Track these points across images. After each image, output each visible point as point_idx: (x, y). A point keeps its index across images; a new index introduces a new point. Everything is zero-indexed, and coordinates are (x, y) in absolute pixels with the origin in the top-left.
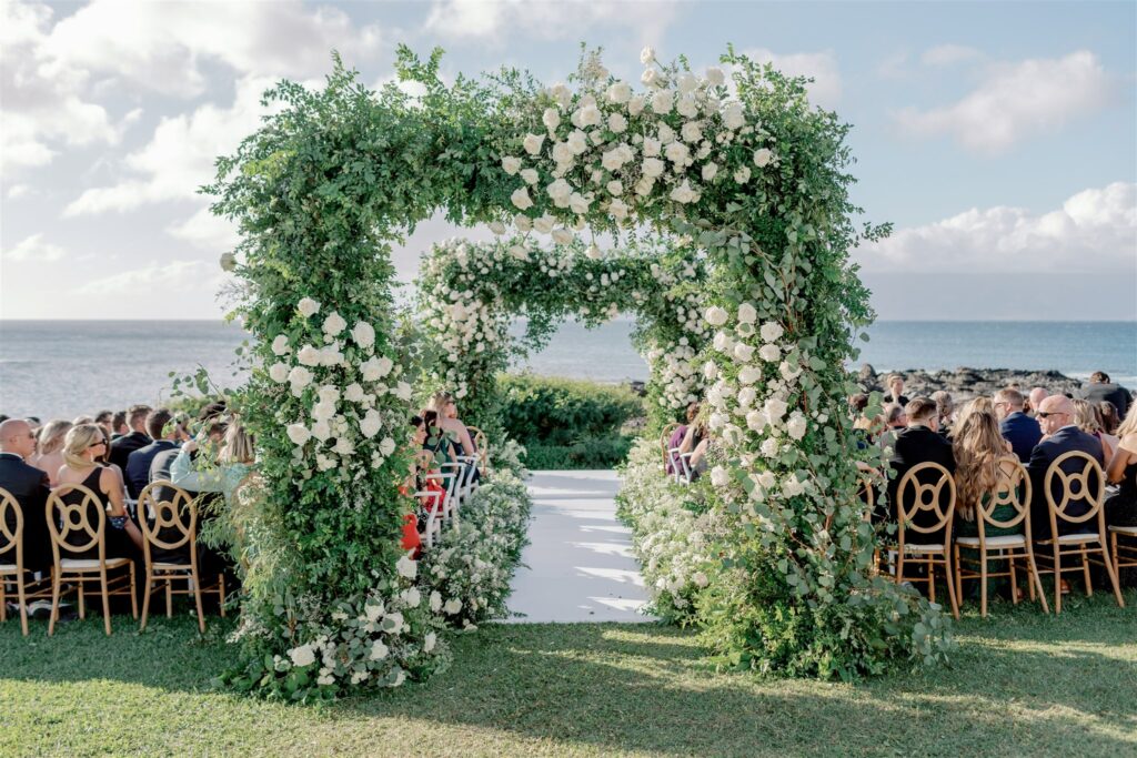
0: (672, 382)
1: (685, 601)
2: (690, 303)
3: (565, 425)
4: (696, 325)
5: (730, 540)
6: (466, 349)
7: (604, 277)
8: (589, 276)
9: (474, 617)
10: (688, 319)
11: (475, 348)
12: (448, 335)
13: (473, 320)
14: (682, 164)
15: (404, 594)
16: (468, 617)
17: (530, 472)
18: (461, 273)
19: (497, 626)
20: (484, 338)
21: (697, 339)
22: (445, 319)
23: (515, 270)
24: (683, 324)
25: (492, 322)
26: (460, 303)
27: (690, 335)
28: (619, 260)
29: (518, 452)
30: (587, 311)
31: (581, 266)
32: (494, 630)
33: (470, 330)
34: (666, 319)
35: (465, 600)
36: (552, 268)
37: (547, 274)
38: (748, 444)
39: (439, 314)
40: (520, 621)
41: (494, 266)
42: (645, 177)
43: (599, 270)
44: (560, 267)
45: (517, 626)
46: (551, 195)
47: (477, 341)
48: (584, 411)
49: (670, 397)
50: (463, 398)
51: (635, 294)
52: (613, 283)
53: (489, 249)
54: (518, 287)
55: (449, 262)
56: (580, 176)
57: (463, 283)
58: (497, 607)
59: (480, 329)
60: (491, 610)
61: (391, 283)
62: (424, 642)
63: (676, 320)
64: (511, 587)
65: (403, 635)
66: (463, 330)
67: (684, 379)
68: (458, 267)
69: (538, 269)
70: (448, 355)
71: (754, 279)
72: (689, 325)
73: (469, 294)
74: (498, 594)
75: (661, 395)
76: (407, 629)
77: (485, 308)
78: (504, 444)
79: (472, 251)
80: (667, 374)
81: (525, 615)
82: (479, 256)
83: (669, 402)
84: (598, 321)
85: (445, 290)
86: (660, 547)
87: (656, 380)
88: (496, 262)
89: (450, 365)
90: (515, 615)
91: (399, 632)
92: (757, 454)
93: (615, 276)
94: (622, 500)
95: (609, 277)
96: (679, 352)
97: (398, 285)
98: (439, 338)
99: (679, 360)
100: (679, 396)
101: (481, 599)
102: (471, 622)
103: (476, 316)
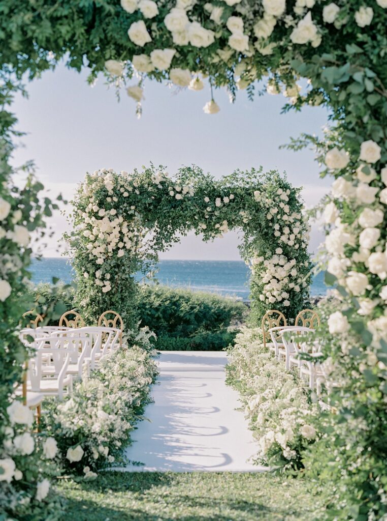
0: (269, 282)
1: (294, 453)
2: (284, 222)
3: (188, 322)
4: (289, 239)
5: (347, 390)
6: (110, 255)
7: (218, 201)
8: (207, 199)
9: (94, 465)
10: (282, 234)
11: (117, 254)
12: (96, 244)
13: (116, 232)
14: (303, 5)
15: (17, 440)
16: (88, 464)
17: (158, 351)
18: (107, 196)
19: (116, 473)
20: (124, 247)
21: (289, 249)
22: (94, 230)
23: (149, 195)
24: (279, 238)
25: (131, 234)
26: (106, 219)
27: (285, 246)
28: (229, 188)
29: (149, 336)
30: (204, 227)
31: (200, 192)
32: (113, 478)
33: (114, 239)
34: (266, 234)
35: (86, 449)
36: (178, 192)
37: (174, 197)
38: (368, 292)
39: (90, 227)
40: (138, 469)
41: (134, 191)
42: (266, 17)
43: (214, 194)
44: (184, 192)
45: (135, 473)
46: (169, 27)
47: (118, 249)
48: (201, 312)
49: (268, 294)
50: (107, 293)
51: (242, 213)
52: (224, 205)
53: (130, 179)
54: (151, 207)
55: (98, 188)
56: (200, 15)
57: (109, 204)
58: (116, 456)
59: (121, 240)
60: (112, 459)
61: (13, 132)
62: (36, 489)
63: (273, 234)
64: (132, 438)
65: (14, 482)
66: (109, 240)
67: (278, 281)
68: (106, 191)
69: (167, 194)
70: (97, 259)
71: (376, 122)
72: (284, 238)
73: (113, 212)
74: (119, 444)
75: (261, 292)
76: (19, 476)
77: (126, 224)
78: (139, 330)
79: (117, 179)
80: (266, 277)
81: (143, 464)
82: (122, 183)
83: (267, 298)
84: (213, 235)
85: (95, 208)
86: (267, 404)
87: (257, 281)
88: (134, 188)
89: (98, 267)
90: (134, 464)
91: (9, 479)
92: (377, 302)
93: (226, 200)
94: (231, 369)
95: (222, 200)
96: (275, 259)
97: (20, 134)
98: (90, 246)
99: (275, 265)
100: (275, 293)
101: (101, 448)
102: (92, 469)
103: (118, 229)
